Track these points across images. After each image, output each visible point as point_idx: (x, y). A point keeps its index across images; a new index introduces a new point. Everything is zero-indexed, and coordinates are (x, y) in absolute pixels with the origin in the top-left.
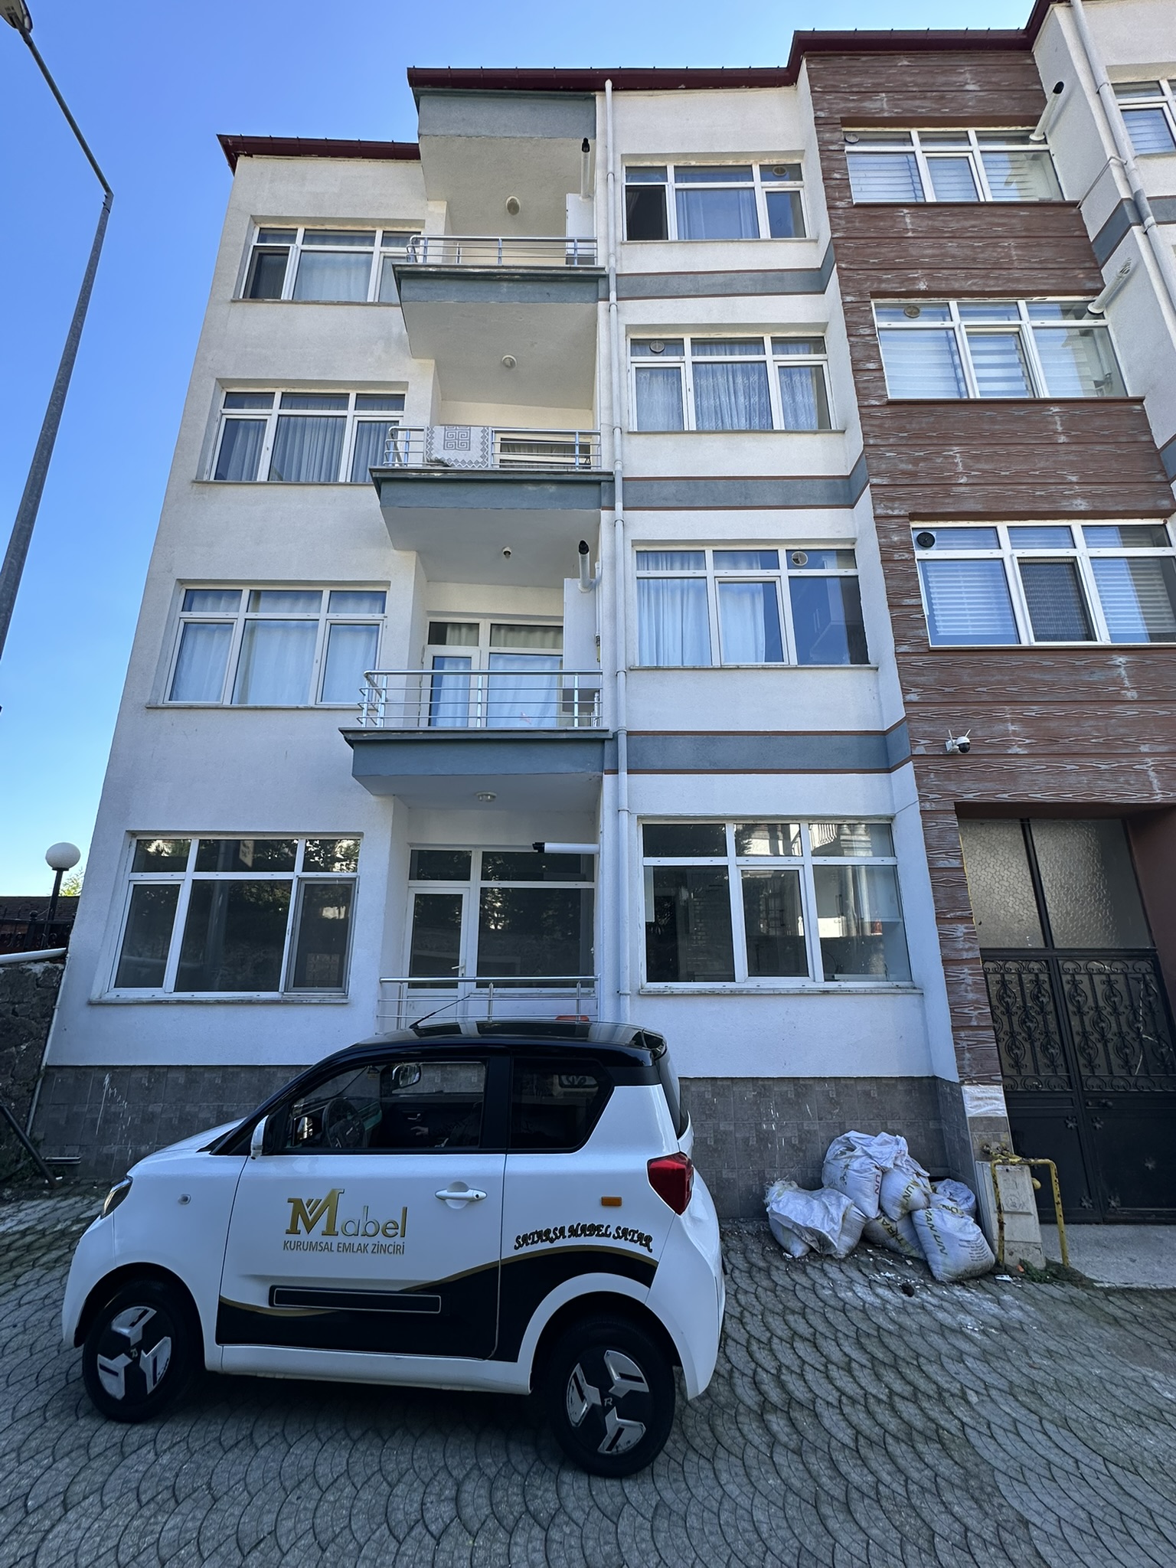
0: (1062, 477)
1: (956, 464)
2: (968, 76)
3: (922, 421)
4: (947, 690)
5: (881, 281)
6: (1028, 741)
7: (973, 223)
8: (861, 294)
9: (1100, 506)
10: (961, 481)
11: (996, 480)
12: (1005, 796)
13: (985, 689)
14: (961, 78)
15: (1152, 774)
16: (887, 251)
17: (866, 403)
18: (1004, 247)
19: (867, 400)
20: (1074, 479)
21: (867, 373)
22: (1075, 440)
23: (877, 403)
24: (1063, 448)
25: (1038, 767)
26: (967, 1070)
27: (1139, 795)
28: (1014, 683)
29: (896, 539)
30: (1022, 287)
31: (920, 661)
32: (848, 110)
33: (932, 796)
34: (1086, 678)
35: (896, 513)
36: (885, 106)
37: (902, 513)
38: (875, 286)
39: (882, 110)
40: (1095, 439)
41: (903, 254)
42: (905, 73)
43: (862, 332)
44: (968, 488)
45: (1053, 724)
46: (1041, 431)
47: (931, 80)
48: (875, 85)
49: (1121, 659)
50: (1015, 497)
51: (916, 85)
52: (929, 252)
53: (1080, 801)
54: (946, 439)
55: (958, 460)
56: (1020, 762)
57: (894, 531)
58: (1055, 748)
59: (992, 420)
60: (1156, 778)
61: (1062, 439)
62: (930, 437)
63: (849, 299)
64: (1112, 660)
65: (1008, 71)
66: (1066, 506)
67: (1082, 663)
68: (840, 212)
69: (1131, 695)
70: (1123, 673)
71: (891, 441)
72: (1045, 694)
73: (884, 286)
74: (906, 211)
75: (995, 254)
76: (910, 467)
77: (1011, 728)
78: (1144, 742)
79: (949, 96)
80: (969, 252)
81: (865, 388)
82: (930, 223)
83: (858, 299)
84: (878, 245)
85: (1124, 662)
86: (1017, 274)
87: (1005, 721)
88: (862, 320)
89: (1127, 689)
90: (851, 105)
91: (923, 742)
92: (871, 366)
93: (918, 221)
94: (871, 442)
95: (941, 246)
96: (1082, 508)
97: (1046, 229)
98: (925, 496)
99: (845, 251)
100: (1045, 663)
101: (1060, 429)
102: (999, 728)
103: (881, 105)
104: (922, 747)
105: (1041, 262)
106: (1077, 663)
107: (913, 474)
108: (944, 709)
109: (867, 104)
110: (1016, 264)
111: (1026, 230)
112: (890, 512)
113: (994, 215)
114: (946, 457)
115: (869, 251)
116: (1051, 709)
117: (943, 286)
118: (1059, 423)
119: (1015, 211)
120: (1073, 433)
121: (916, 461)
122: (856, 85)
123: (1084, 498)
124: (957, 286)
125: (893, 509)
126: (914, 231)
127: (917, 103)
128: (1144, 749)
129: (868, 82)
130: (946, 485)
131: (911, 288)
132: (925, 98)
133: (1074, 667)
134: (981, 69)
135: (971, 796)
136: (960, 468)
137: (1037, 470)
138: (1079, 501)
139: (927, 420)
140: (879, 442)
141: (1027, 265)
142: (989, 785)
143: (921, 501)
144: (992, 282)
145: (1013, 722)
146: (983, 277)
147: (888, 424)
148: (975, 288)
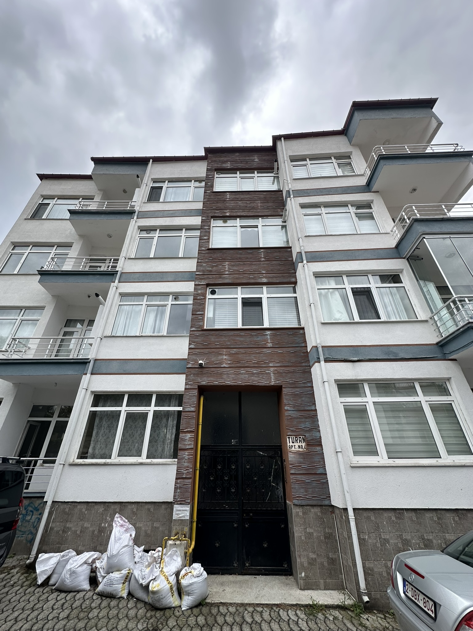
0: (260, 271)
1: (226, 268)
2: (256, 157)
3: (218, 255)
4: (205, 343)
5: (215, 213)
6: (229, 362)
7: (248, 196)
8: (208, 217)
9: (271, 281)
10: (226, 273)
11: (238, 273)
12: (217, 383)
13: (218, 343)
14: (253, 158)
15: (272, 374)
16: (219, 205)
17: (201, 249)
18: (257, 203)
19: (201, 248)
20: (264, 272)
21: (204, 240)
22: (267, 260)
23: (204, 249)
24: (263, 262)
25: (231, 372)
26: (177, 497)
27: (266, 382)
28: (229, 341)
29: (199, 292)
30: (260, 214)
31: (197, 333)
32: (217, 167)
33: (190, 383)
34: (255, 339)
35: (202, 283)
36: (229, 165)
37: (204, 283)
38: (213, 214)
39: (228, 166)
40: (274, 259)
41: (224, 205)
42: (237, 157)
43: (205, 228)
44: (228, 275)
45: (240, 356)
46: (257, 257)
47: (245, 158)
48: (227, 160)
49: (268, 333)
50: (243, 278)
51: (239, 160)
52: (233, 204)
53: (244, 385)
54: (224, 260)
55: (227, 267)
56: (224, 370)
57: (200, 289)
58: (238, 365)
59: (241, 254)
60: (273, 376)
61: (263, 259)
62: (219, 259)
63: (203, 218)
64: (266, 332)
65: (268, 156)
66: (259, 281)
67: (255, 334)
68: (207, 194)
69: (270, 345)
70: (269, 337)
71: (206, 261)
72: (239, 345)
73: (216, 215)
74: (228, 193)
75: (253, 205)
76: (210, 269)
77: (225, 357)
78: (271, 362)
79: (249, 162)
80: (245, 205)
81: (202, 245)
82: (235, 196)
83: (207, 218)
84: (217, 203)
85: (269, 333)
86: (259, 210)
87: (223, 355)
88: (206, 224)
89: (269, 343)
90: (219, 165)
91: (191, 362)
92: (205, 238)
93: (231, 196)
94: (200, 261)
95: (237, 203)
96: (265, 281)
97: (271, 198)
98: (213, 278)
99: (206, 205)
100: (241, 334)
101: (263, 256)
102: (220, 357)
103: (228, 165)
104: (191, 365)
105: (267, 207)
106: (253, 334)
107: (210, 271)
108: (202, 351)
109: (224, 165)
110: (259, 208)
111: (265, 198)
112: (200, 283)
113: (256, 194)
114: (223, 265)
115: (214, 204)
116: (241, 350)
117: (235, 214)
118: (263, 254)
119: (262, 193)
120: (267, 258)
121: (213, 267)
122: (221, 160)
123: (266, 278)
124: (239, 214)
125: (201, 282)
126: (229, 199)
127: (239, 164)
128: (271, 365)
129: (225, 159)
130: (220, 274)
131: (224, 215)
132: (242, 163)
133: (251, 335)
134: (259, 155)
135: (204, 383)
136: (227, 269)
137: (252, 269)
138: (264, 279)
139: (220, 254)
140: (202, 261)
141: (263, 208)
142: (212, 379)
143: (211, 280)
144: (250, 213)
145: (226, 355)
146: (247, 211)
147: (206, 255)
148: (244, 215)
